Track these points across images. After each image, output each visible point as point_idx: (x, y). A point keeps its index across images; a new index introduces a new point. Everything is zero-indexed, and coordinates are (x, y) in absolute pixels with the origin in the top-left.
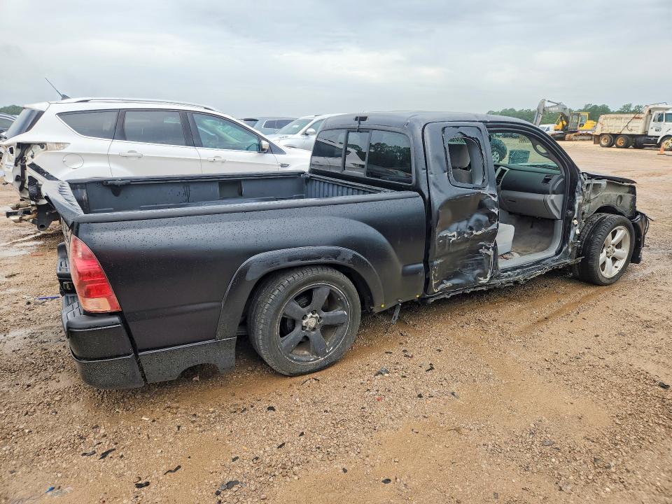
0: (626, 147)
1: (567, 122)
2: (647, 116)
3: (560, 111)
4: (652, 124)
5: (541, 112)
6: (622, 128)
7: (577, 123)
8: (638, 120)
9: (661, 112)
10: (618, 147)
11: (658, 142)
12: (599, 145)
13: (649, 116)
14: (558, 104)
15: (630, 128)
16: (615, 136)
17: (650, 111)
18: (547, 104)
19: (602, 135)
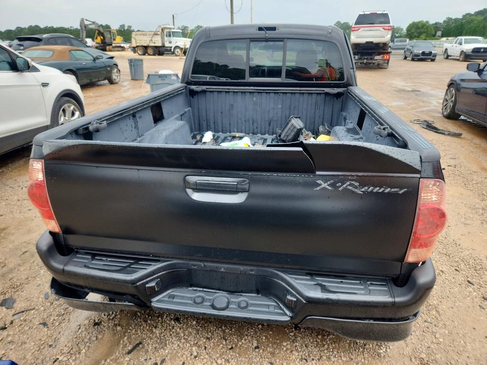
0: (154, 55)
1: (104, 37)
2: (161, 34)
3: (96, 28)
4: (166, 38)
5: (84, 28)
6: (148, 42)
7: (111, 38)
8: (157, 36)
9: (169, 30)
10: (149, 55)
11: (172, 51)
12: (137, 54)
13: (163, 34)
14: (94, 23)
15: (153, 42)
16: (146, 48)
17: (162, 30)
18: (86, 23)
19: (137, 46)
